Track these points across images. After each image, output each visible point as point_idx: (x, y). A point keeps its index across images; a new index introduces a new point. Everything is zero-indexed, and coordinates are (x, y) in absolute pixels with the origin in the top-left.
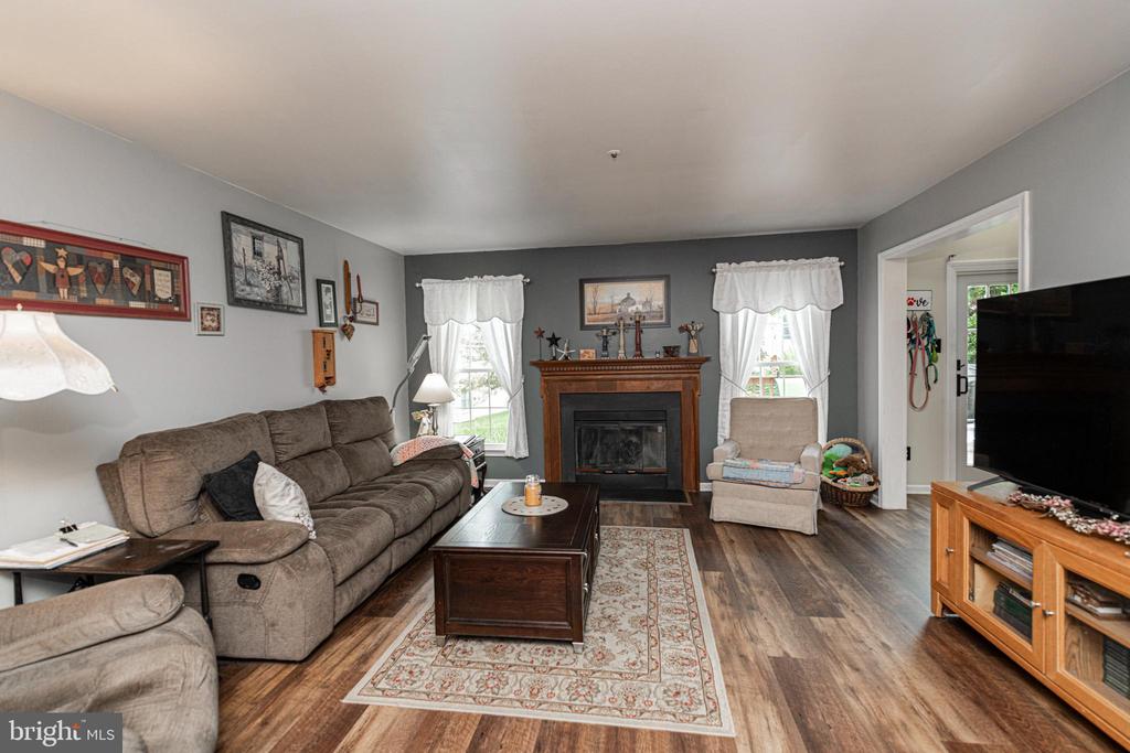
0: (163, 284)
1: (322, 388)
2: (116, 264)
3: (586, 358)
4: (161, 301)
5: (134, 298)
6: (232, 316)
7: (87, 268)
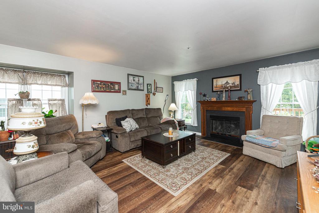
0: (117, 87)
1: (147, 105)
2: (110, 85)
3: (213, 100)
4: (116, 90)
5: (112, 90)
6: (128, 92)
7: (106, 86)
